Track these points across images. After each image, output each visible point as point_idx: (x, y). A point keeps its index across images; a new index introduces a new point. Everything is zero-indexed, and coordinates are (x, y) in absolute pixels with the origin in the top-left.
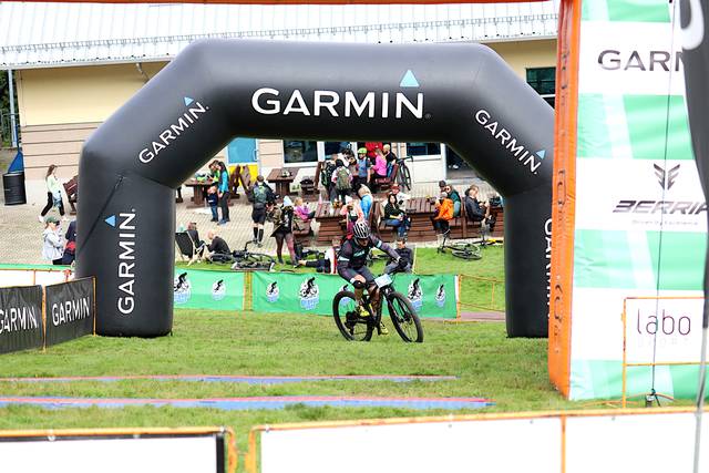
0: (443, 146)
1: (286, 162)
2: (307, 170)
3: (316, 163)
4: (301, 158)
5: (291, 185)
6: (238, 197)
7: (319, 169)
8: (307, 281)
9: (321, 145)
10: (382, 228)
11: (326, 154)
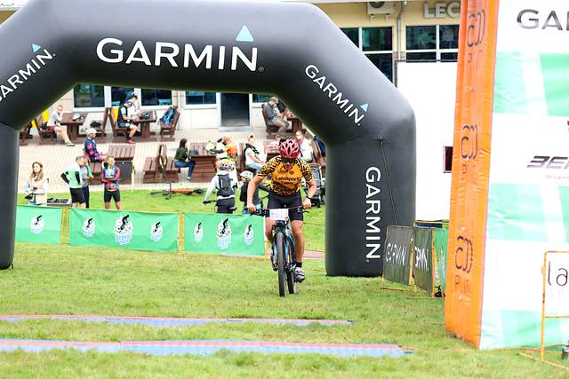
0: (218, 95)
1: (76, 106)
2: (96, 114)
3: (103, 109)
4: (89, 104)
5: (81, 127)
6: (31, 137)
7: (108, 114)
8: (121, 218)
9: (108, 90)
10: (168, 169)
11: (113, 100)
